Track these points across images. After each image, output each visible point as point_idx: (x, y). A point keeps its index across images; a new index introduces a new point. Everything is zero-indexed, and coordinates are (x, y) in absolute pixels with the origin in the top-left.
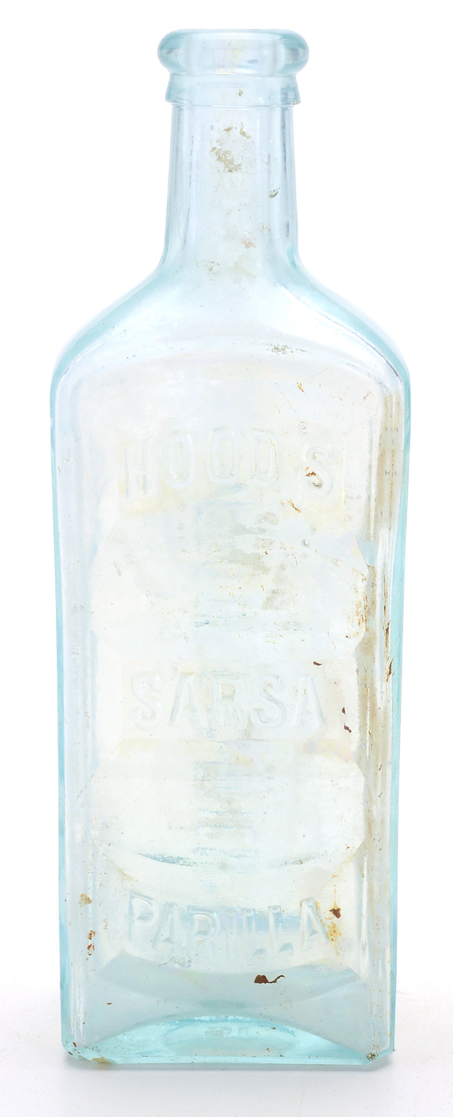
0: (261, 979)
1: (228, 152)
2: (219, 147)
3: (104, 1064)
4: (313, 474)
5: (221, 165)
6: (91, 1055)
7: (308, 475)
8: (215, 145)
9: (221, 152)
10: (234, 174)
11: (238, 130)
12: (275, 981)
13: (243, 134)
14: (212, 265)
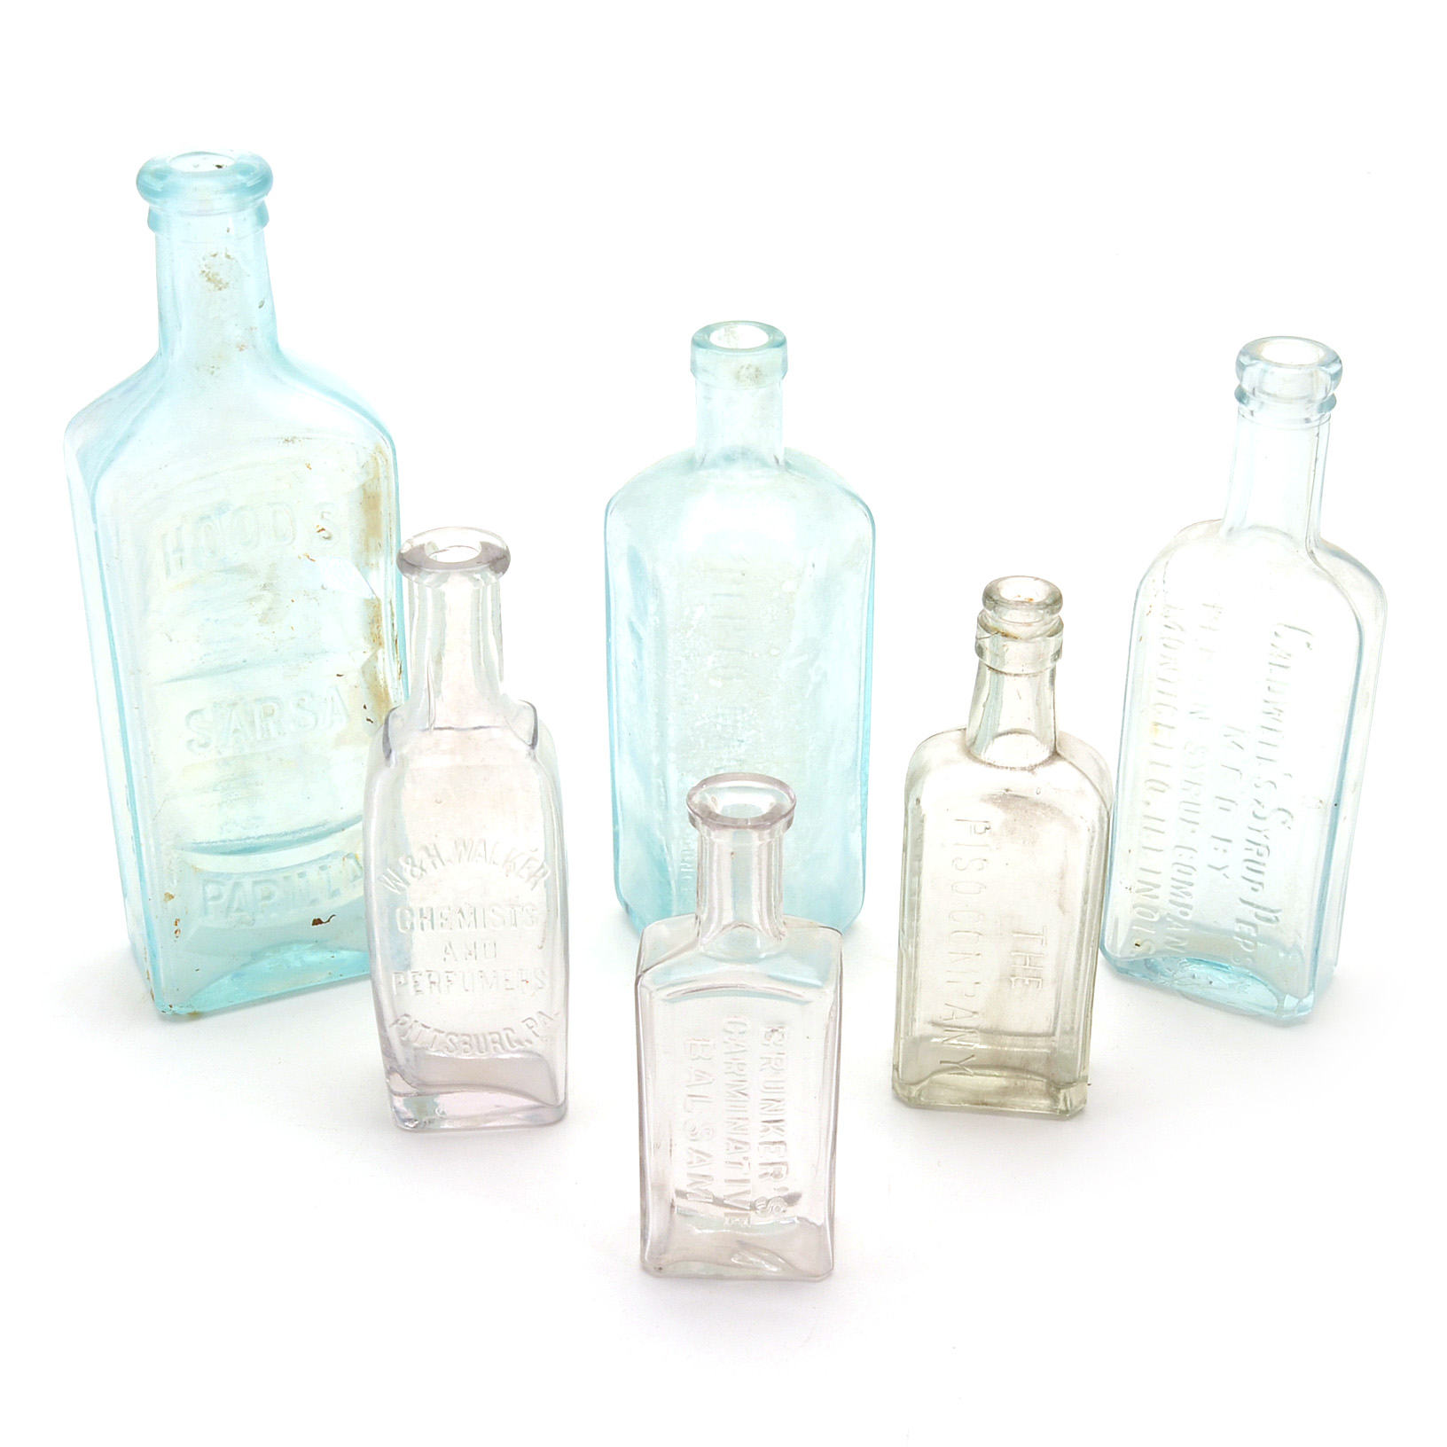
0: (317, 922)
1: (217, 274)
2: (207, 271)
3: (195, 1016)
4: (323, 529)
5: (212, 286)
6: (185, 1010)
7: (319, 531)
8: (204, 269)
9: (210, 275)
10: (224, 291)
11: (224, 255)
12: (329, 921)
13: (228, 257)
14: (212, 369)
